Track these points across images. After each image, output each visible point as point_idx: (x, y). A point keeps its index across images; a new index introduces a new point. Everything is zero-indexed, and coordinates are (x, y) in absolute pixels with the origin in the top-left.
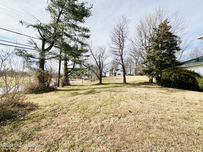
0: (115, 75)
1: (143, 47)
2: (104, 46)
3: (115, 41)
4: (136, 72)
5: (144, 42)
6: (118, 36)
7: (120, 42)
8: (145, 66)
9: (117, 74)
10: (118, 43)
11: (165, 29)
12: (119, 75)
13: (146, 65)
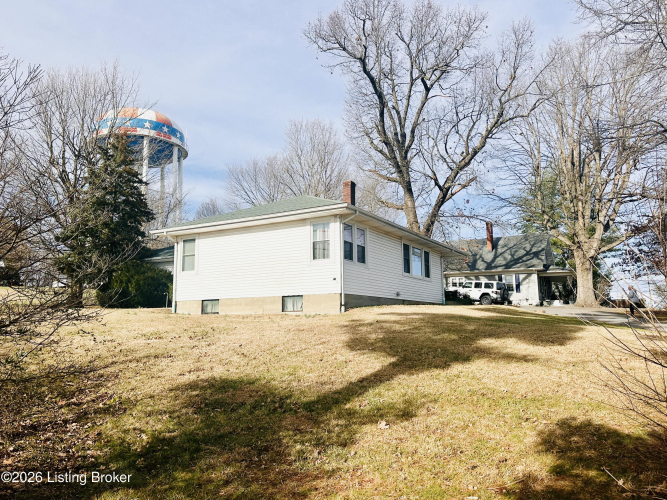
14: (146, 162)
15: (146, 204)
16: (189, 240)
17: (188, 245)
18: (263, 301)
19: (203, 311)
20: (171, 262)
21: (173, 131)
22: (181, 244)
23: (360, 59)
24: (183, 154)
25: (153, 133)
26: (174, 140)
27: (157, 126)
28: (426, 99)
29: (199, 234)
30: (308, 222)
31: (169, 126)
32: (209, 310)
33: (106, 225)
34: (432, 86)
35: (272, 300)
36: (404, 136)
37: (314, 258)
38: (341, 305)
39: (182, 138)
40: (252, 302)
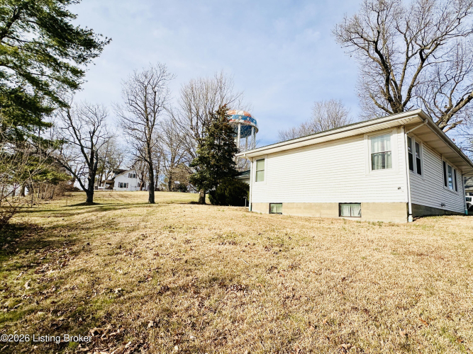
0: (111, 188)
1: (193, 133)
2: (100, 107)
3: (136, 106)
4: (170, 183)
5: (194, 123)
6: (143, 97)
7: (146, 111)
8: (194, 171)
9: (116, 184)
10: (143, 112)
11: (224, 120)
12: (121, 187)
13: (196, 169)
14: (239, 136)
15: (235, 146)
16: (261, 159)
17: (260, 163)
18: (320, 206)
19: (271, 212)
20: (249, 179)
21: (252, 120)
22: (255, 163)
23: (374, 42)
24: (256, 130)
25: (242, 121)
26: (252, 124)
27: (244, 118)
28: (422, 67)
29: (267, 154)
30: (366, 136)
31: (250, 118)
32: (274, 211)
33: (213, 156)
34: (427, 57)
35: (330, 206)
36: (400, 97)
37: (373, 169)
38: (408, 215)
39: (256, 123)
40: (309, 206)
